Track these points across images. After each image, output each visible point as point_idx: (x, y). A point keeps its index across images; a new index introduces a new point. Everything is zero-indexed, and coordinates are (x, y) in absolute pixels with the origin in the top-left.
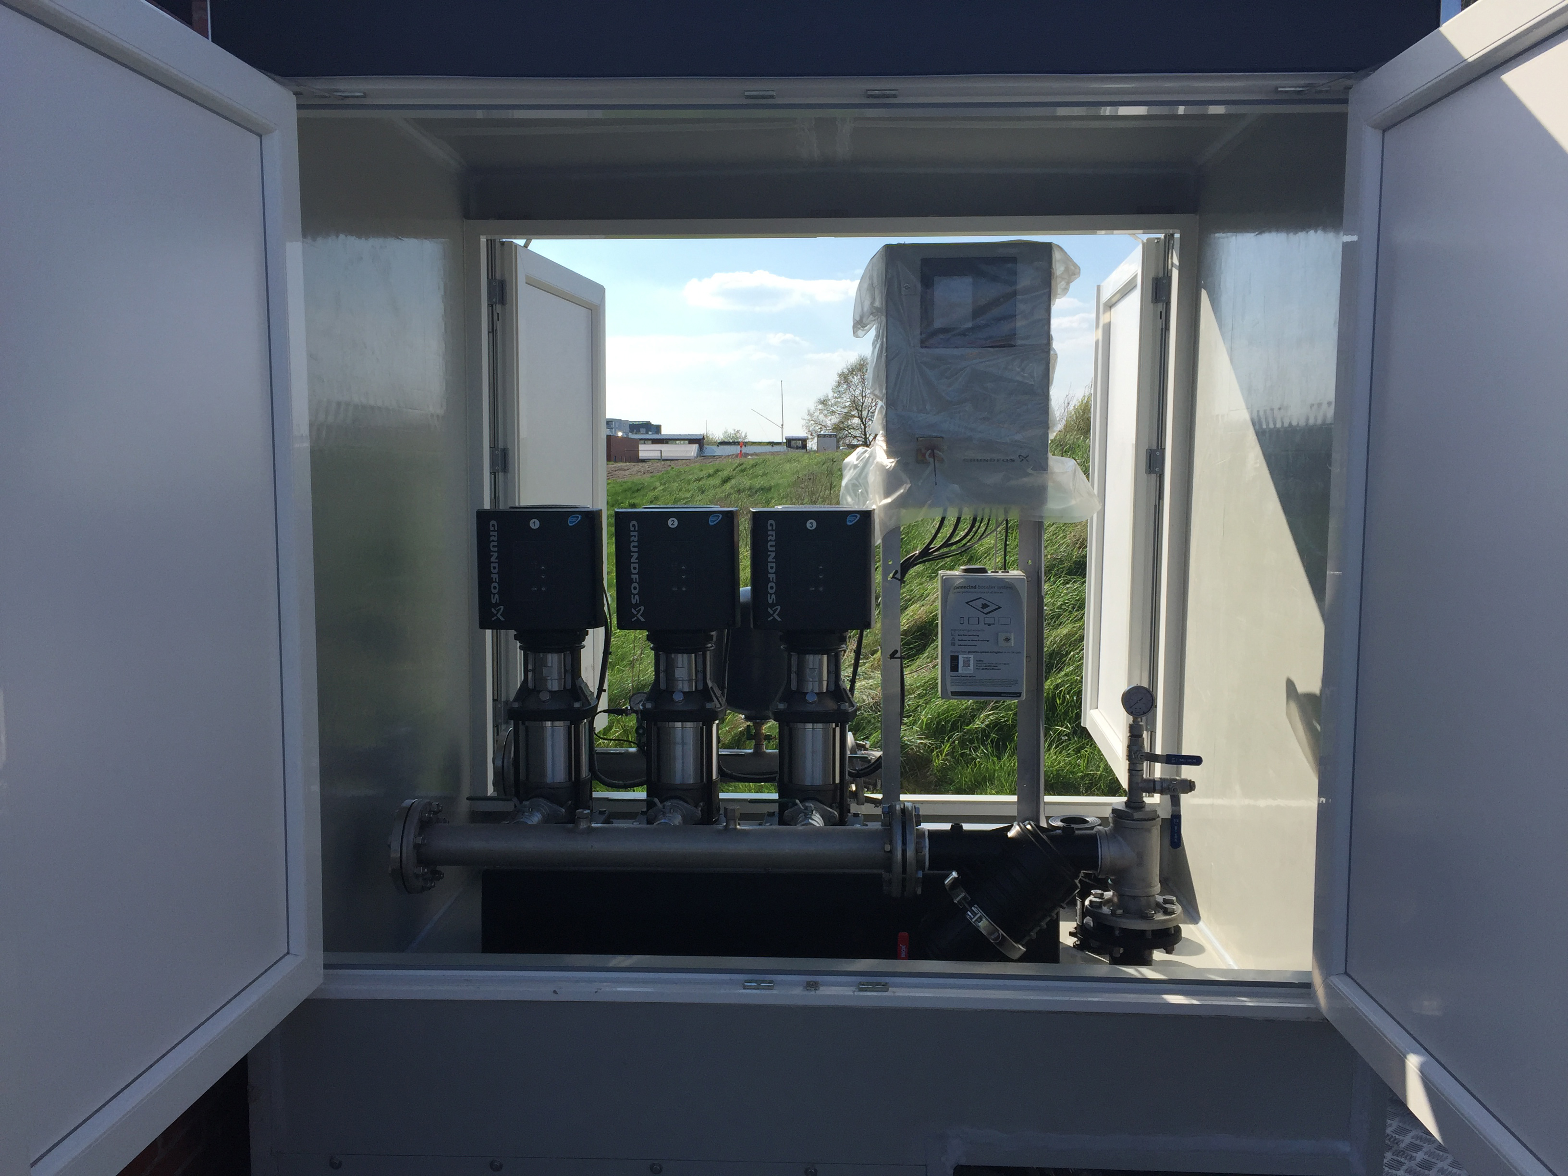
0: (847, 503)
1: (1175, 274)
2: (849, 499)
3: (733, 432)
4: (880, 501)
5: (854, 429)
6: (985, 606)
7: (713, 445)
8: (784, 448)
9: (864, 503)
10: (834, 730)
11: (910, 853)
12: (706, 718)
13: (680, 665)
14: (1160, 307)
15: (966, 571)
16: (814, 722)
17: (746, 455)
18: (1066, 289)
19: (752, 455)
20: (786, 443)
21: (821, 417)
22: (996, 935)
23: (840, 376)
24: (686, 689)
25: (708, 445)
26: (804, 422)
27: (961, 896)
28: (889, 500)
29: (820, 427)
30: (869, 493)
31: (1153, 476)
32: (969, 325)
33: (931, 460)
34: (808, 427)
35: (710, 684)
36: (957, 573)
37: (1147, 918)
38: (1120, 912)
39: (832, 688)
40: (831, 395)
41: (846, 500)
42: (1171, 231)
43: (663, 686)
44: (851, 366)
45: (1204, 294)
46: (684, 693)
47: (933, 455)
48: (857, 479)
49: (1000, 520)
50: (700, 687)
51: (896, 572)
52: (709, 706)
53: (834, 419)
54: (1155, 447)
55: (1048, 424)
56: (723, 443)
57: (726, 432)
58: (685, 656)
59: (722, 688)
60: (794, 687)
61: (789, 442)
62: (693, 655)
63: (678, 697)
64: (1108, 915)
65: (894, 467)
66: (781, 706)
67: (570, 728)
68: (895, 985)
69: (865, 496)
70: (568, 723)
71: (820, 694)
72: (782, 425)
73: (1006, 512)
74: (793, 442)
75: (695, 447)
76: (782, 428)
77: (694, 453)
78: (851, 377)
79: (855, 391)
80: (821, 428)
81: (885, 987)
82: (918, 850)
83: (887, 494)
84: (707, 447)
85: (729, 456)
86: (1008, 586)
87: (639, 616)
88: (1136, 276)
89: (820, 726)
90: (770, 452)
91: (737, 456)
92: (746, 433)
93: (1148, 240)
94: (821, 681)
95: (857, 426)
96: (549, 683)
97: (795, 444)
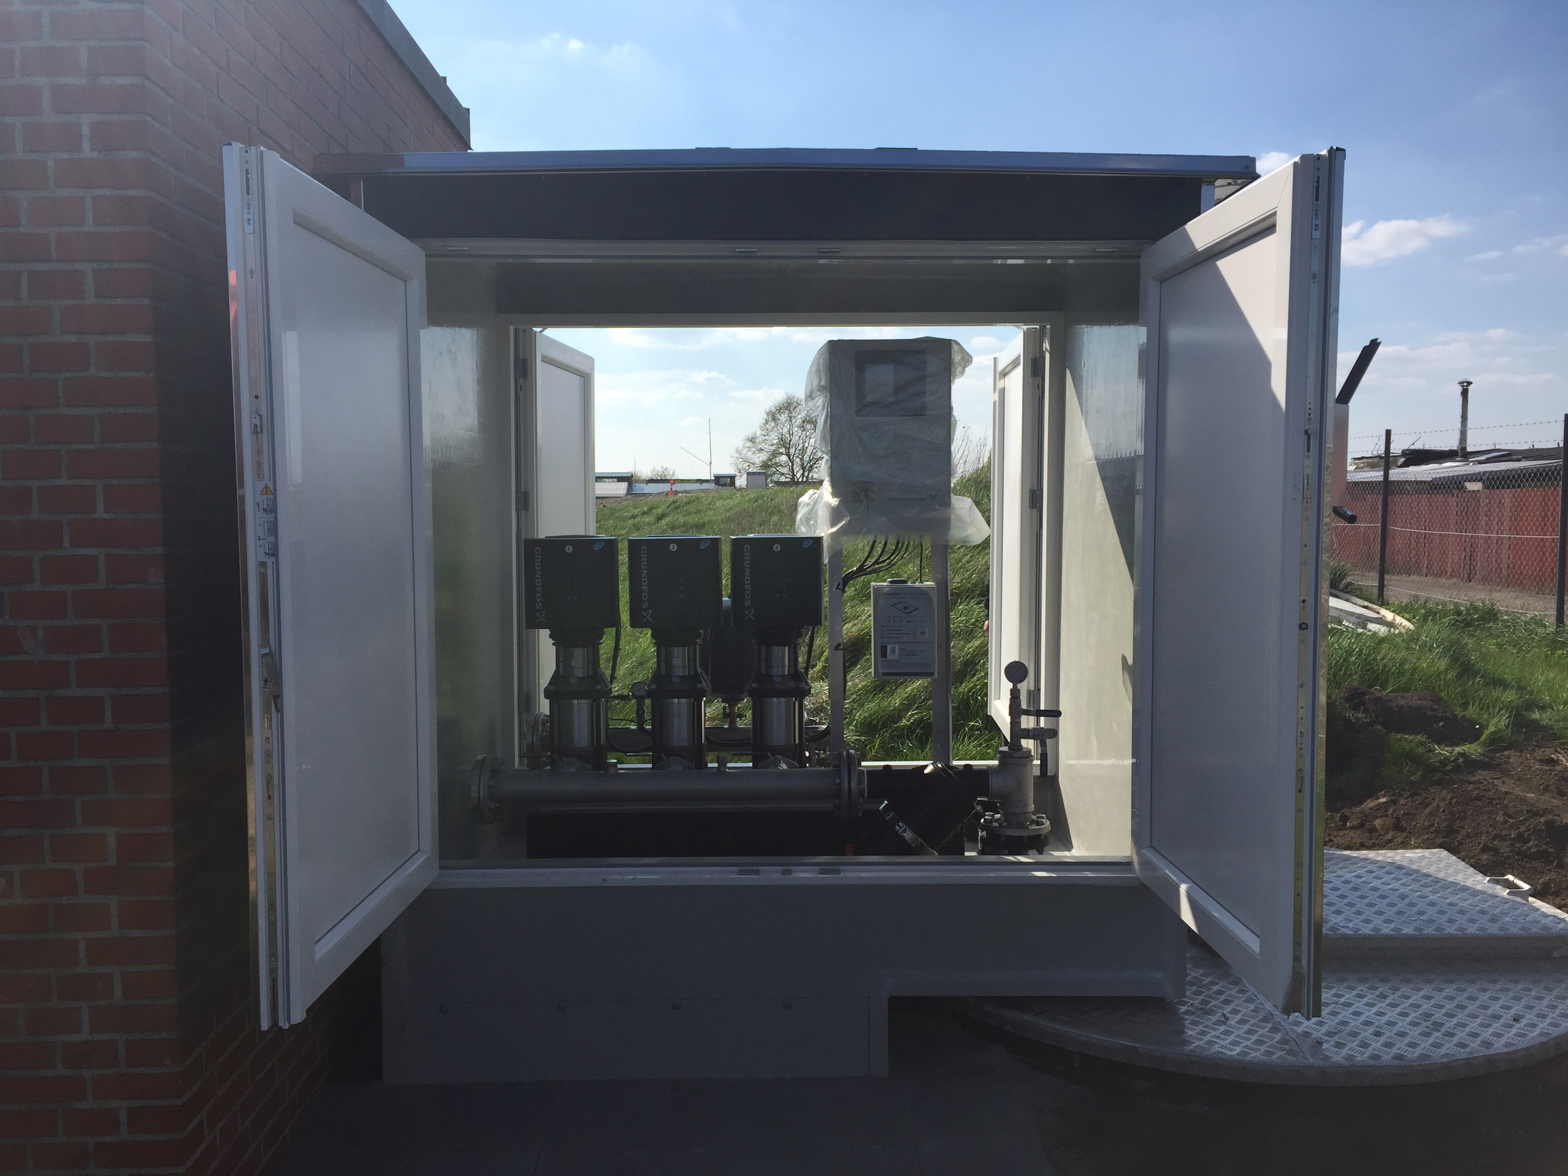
0: (802, 532)
1: (1047, 356)
2: (803, 529)
3: (661, 470)
4: (828, 530)
5: (781, 466)
6: (906, 608)
7: (641, 483)
8: (712, 486)
9: (815, 533)
10: (794, 703)
11: (854, 785)
12: (696, 696)
13: (676, 655)
14: (1038, 380)
15: (891, 582)
16: (779, 696)
17: (677, 492)
18: (963, 372)
19: (682, 492)
20: (715, 480)
21: (750, 454)
22: (916, 842)
23: (768, 414)
24: (681, 674)
25: (636, 482)
26: (732, 460)
27: (891, 815)
28: (834, 529)
29: (748, 464)
30: (818, 524)
31: (1035, 510)
32: (891, 400)
33: (865, 500)
34: (737, 464)
35: (699, 670)
36: (885, 584)
37: (1025, 828)
38: (1005, 824)
39: (792, 672)
40: (759, 433)
41: (801, 529)
42: (1045, 324)
43: (663, 672)
44: (779, 404)
45: (1068, 372)
46: (681, 677)
47: (866, 496)
48: (809, 514)
49: (916, 544)
50: (692, 673)
51: (839, 584)
52: (699, 686)
53: (763, 457)
54: (1035, 488)
55: (950, 472)
56: (652, 481)
57: (654, 470)
58: (680, 649)
59: (707, 675)
60: (763, 671)
61: (718, 480)
62: (686, 648)
63: (676, 680)
64: (997, 827)
65: (838, 505)
66: (754, 686)
67: (592, 704)
68: (845, 871)
69: (815, 526)
70: (591, 701)
71: (783, 676)
72: (711, 463)
73: (921, 537)
74: (721, 479)
75: (624, 485)
76: (710, 465)
77: (624, 490)
78: (778, 415)
79: (782, 429)
80: (749, 466)
81: (839, 872)
82: (860, 783)
83: (833, 524)
84: (636, 484)
85: (660, 493)
86: (923, 593)
87: (648, 617)
88: (1020, 355)
89: (783, 700)
90: (700, 489)
91: (667, 494)
92: (674, 471)
93: (1027, 329)
94: (784, 666)
95: (785, 464)
96: (576, 671)
97: (724, 481)
